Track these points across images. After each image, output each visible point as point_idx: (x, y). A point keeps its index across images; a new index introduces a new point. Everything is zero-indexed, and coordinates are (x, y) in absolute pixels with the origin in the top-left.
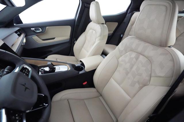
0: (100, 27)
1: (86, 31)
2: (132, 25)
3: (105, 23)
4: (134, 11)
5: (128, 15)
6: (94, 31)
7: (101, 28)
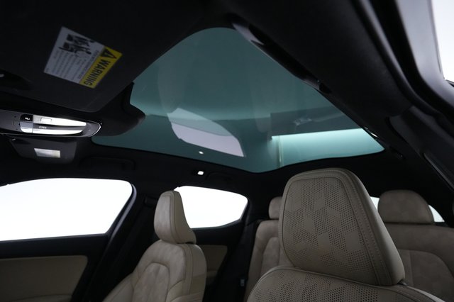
0: (181, 253)
1: (136, 269)
2: (263, 249)
3: (195, 241)
4: (259, 221)
5: (246, 228)
6: (162, 266)
7: (185, 255)
